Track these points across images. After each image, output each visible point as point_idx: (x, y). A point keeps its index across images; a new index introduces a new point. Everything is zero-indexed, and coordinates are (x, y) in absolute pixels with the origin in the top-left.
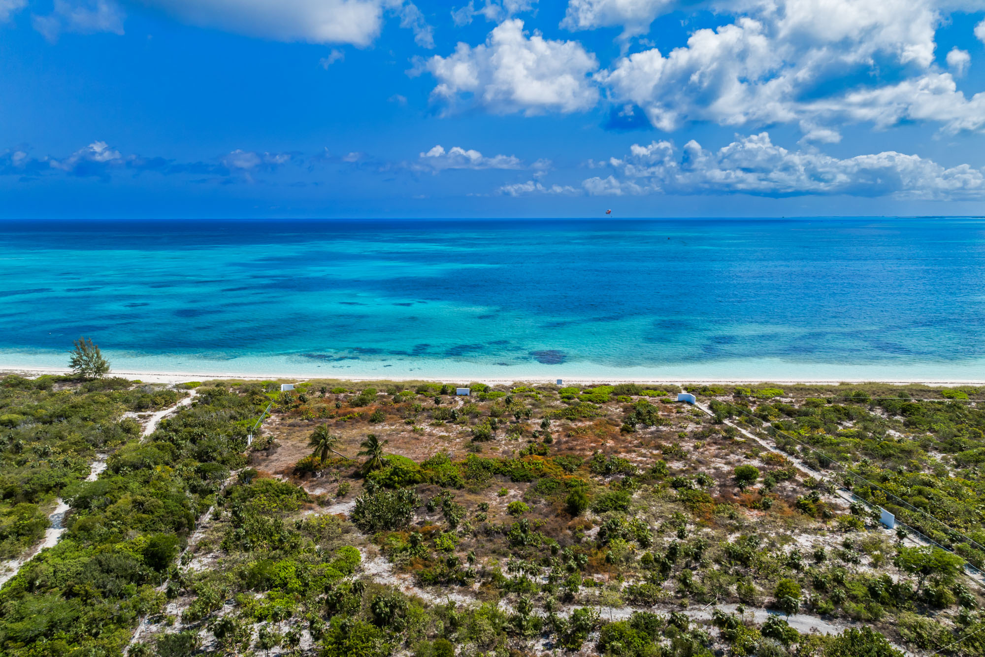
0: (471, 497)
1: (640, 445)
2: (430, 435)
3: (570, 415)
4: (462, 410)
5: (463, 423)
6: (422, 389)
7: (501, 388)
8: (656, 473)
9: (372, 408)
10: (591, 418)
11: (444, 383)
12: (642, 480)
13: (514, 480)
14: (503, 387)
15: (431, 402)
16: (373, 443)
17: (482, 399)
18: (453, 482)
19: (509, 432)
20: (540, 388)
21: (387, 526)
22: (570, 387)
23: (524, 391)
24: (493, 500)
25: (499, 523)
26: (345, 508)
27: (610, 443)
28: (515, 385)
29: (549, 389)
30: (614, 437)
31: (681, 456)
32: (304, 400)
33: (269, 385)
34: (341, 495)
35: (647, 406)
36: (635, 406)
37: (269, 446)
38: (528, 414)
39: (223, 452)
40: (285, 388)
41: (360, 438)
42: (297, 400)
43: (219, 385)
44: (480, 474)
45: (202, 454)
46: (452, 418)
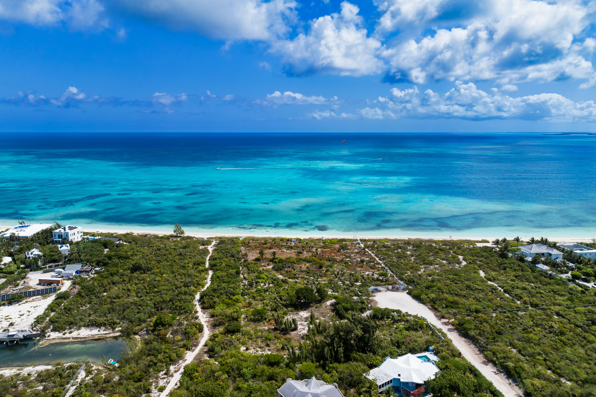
0: (298, 265)
1: (341, 255)
2: (286, 252)
3: (324, 247)
4: (294, 246)
5: (295, 249)
6: (282, 240)
7: (305, 239)
8: (342, 261)
9: (268, 245)
10: (330, 248)
11: (288, 238)
12: (338, 262)
13: (308, 262)
14: (306, 239)
15: (285, 243)
16: (274, 253)
17: (300, 243)
18: (294, 262)
19: (307, 252)
20: (316, 239)
21: (281, 270)
22: (326, 239)
23: (312, 240)
24: (303, 266)
25: (304, 270)
26: (271, 267)
27: (333, 254)
28: (309, 238)
29: (319, 240)
30: (334, 253)
31: (349, 257)
32: (249, 243)
33: (236, 238)
34: (268, 265)
35: (346, 245)
36: (343, 245)
37: (246, 255)
38: (312, 247)
39: (236, 256)
40: (241, 239)
41: (268, 253)
42: (247, 243)
43: (220, 238)
44: (300, 261)
45: (233, 256)
46: (292, 248)
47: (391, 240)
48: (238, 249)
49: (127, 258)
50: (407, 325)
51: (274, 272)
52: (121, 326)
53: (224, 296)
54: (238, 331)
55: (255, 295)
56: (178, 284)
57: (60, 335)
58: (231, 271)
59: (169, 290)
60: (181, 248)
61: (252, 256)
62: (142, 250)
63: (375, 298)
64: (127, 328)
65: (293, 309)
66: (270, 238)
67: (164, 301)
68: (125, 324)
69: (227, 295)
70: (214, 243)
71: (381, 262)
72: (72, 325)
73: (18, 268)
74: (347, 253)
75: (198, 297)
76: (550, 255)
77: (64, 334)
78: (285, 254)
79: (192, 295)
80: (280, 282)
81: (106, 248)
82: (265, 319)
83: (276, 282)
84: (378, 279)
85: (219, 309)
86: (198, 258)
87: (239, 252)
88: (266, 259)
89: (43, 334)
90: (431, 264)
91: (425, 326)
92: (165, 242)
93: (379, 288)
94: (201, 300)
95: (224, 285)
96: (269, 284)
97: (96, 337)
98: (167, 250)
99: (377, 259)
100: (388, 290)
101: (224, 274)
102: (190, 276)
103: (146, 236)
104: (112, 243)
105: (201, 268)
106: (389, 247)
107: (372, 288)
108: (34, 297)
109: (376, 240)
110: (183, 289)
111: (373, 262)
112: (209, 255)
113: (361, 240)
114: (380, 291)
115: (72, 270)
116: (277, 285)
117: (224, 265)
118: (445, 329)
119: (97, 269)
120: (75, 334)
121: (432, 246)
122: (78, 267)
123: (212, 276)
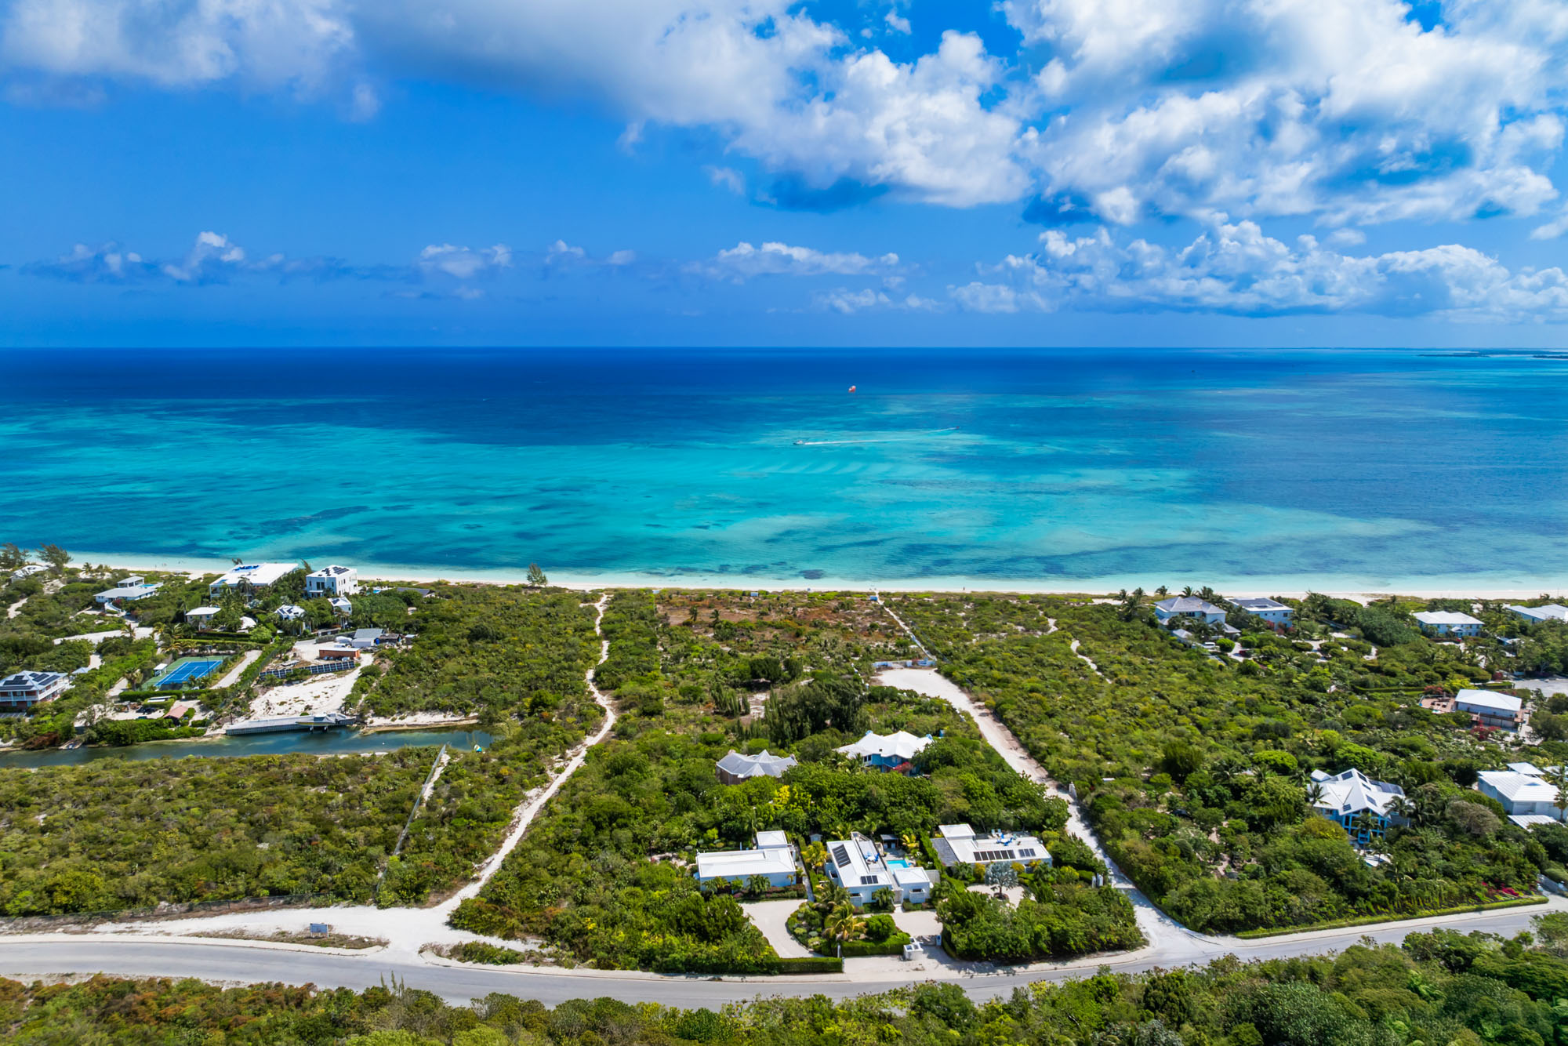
0: (758, 633)
1: (837, 617)
2: (739, 613)
3: (808, 605)
4: (754, 603)
5: (755, 608)
6: (731, 593)
7: (775, 593)
8: (837, 626)
9: (707, 602)
10: (819, 607)
11: (744, 590)
12: (831, 628)
13: (777, 628)
14: (777, 592)
15: (738, 600)
16: (716, 614)
17: (765, 598)
18: (751, 628)
19: (777, 612)
20: (797, 593)
22: (815, 593)
23: (788, 594)
24: (767, 634)
25: (769, 639)
26: (711, 635)
27: (824, 617)
28: (784, 591)
29: (803, 594)
30: (826, 614)
31: (852, 621)
32: (670, 597)
33: (645, 591)
34: (706, 632)
35: (852, 602)
36: (844, 602)
37: (666, 617)
38: (787, 605)
39: (649, 617)
40: (655, 592)
41: (705, 615)
42: (666, 598)
43: (615, 590)
44: (762, 626)
45: (642, 618)
46: (749, 606)
47: (936, 594)
48: (652, 607)
49: (454, 620)
50: (918, 707)
51: (716, 644)
52: (477, 711)
53: (634, 671)
54: (659, 713)
55: (684, 672)
56: (556, 657)
57: (388, 721)
58: (641, 639)
59: (543, 665)
60: (546, 606)
61: (676, 619)
62: (476, 608)
63: (880, 678)
64: (488, 713)
65: (744, 689)
66: (710, 591)
67: (538, 678)
68: (484, 708)
69: (638, 670)
70: (604, 599)
71: (906, 628)
72: (402, 707)
73: (274, 634)
74: (850, 614)
75: (590, 674)
76: (1204, 614)
77: (393, 720)
78: (735, 616)
79: (582, 671)
80: (726, 655)
81: (410, 604)
82: (701, 701)
83: (718, 656)
84: (893, 653)
85: (628, 687)
86: (581, 621)
87: (652, 612)
88: (701, 623)
89: (361, 720)
90: (995, 631)
91: (945, 709)
92: (515, 595)
93: (890, 663)
94: (597, 679)
95: (631, 657)
96: (708, 658)
97: (443, 725)
98: (522, 609)
99: (902, 624)
100: (906, 666)
101: (630, 643)
102: (572, 646)
103: (474, 586)
104: (419, 597)
105: (588, 634)
106: (931, 605)
107: (878, 664)
108: (323, 675)
109: (910, 594)
110: (566, 664)
111: (893, 628)
112: (599, 618)
113: (881, 594)
114: (891, 668)
115: (367, 636)
116: (721, 659)
117: (628, 630)
118: (975, 714)
119: (408, 636)
120: (409, 720)
121: (1008, 603)
122: (378, 633)
123: (610, 648)
